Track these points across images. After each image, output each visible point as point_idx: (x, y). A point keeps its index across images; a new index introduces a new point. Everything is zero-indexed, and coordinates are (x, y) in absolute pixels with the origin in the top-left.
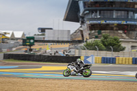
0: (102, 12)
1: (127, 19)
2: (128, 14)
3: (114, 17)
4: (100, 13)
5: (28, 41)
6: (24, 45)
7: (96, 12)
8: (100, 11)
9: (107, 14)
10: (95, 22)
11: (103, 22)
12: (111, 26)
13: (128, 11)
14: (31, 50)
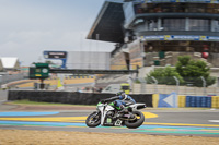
0: (166, 20)
1: (208, 32)
2: (210, 23)
3: (187, 29)
4: (163, 23)
5: (38, 70)
6: (31, 78)
7: (156, 21)
8: (163, 19)
9: (175, 24)
10: (154, 38)
11: (168, 38)
12: (181, 44)
13: (210, 19)
14: (42, 86)
